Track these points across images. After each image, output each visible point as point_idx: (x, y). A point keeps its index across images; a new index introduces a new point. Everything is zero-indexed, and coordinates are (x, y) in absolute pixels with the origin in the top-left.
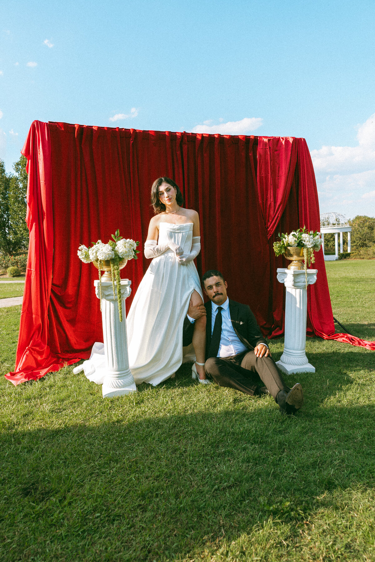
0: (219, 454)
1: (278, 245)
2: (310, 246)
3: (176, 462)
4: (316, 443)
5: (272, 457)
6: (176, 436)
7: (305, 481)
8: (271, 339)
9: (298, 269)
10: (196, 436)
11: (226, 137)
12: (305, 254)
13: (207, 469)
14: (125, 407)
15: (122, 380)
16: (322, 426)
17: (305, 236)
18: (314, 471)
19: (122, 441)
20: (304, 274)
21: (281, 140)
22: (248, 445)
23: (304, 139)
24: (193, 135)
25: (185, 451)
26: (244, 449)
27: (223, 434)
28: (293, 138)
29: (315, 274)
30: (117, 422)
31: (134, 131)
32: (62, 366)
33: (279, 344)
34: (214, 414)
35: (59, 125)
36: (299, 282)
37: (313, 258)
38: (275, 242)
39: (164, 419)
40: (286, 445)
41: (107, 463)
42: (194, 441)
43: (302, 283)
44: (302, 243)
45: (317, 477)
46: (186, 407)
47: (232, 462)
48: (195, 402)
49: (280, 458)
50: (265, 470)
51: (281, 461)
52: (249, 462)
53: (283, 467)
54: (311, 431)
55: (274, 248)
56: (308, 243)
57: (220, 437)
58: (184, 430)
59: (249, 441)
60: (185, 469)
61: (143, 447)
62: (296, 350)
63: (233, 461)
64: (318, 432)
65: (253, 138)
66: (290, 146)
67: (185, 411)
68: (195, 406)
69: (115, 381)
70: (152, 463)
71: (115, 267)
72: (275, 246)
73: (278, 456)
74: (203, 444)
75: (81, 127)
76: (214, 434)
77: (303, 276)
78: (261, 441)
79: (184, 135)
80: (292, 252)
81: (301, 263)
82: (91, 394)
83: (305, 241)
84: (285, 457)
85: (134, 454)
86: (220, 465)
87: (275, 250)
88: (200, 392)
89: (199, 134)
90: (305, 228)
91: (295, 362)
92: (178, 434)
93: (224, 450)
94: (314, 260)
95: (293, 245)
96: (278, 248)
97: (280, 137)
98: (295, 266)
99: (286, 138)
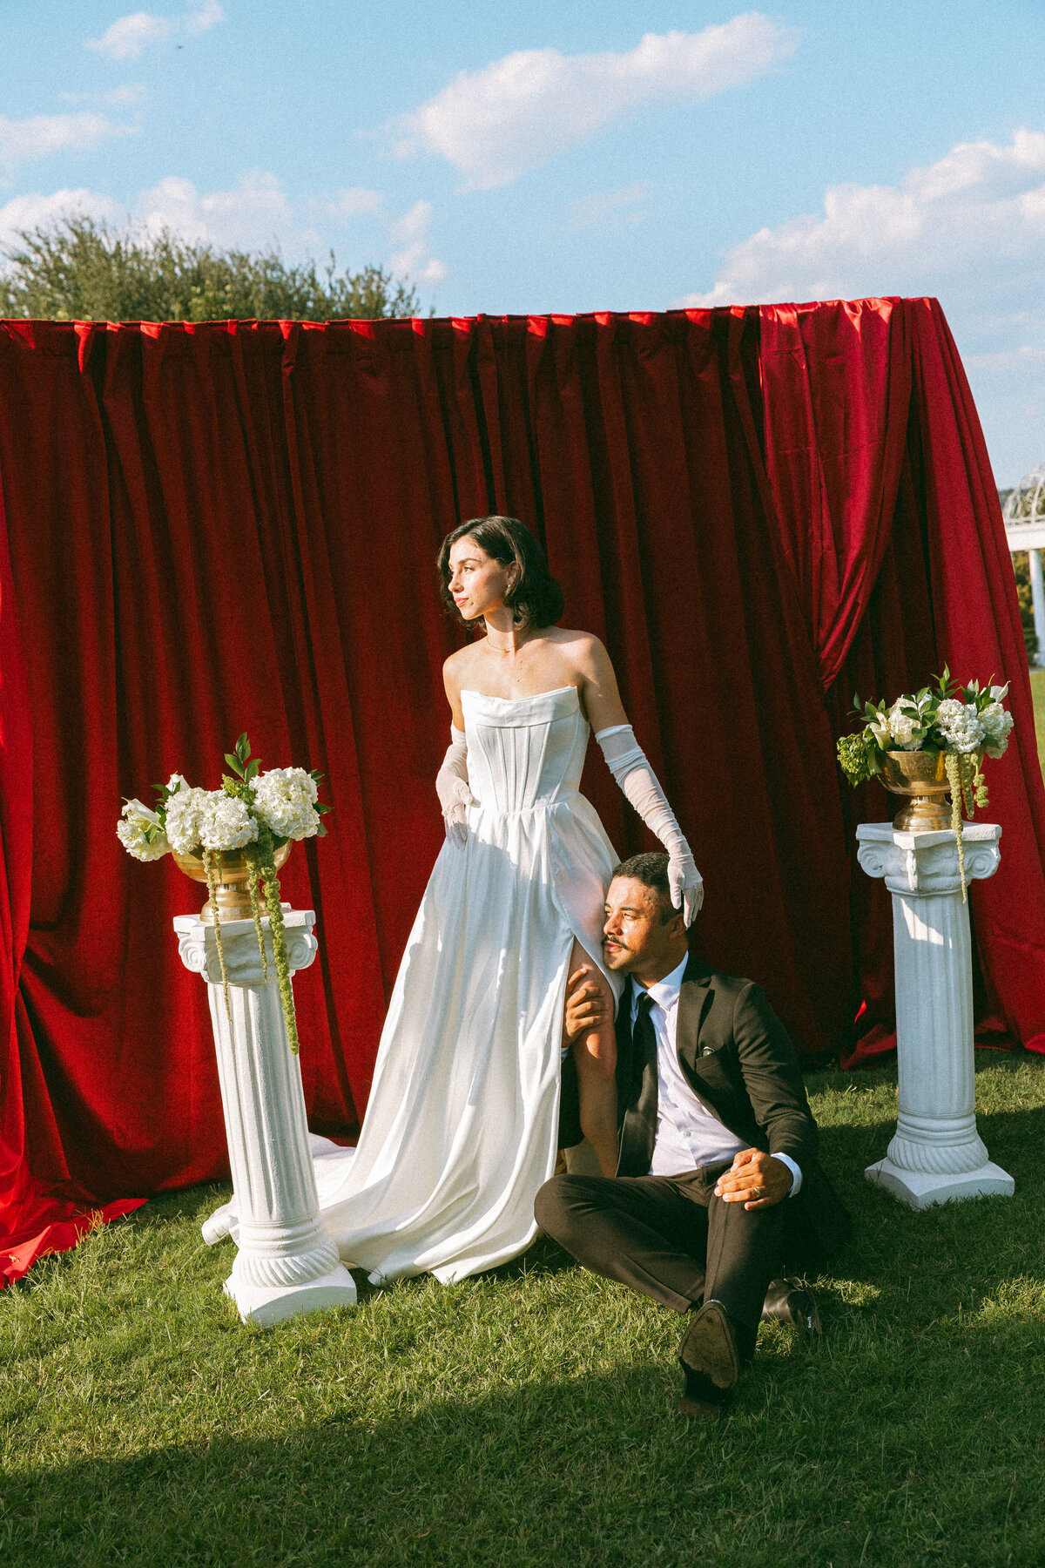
0: (697, 1500)
1: (854, 747)
2: (968, 748)
3: (559, 1534)
4: (1009, 1442)
5: (865, 1498)
6: (549, 1451)
7: (968, 1562)
8: (853, 1068)
9: (933, 828)
10: (615, 1448)
11: (638, 319)
12: (952, 775)
13: (660, 1549)
14: (355, 1366)
15: (296, 1259)
16: (1030, 1386)
17: (949, 709)
18: (998, 1531)
19: (370, 1481)
20: (951, 843)
21: (848, 311)
22: (789, 1465)
23: (934, 302)
24: (514, 322)
25: (586, 1499)
26: (776, 1479)
27: (703, 1436)
28: (891, 300)
29: (992, 841)
30: (338, 1418)
31: (295, 327)
32: (85, 1226)
33: (884, 1088)
34: (667, 1371)
36: (937, 875)
37: (982, 790)
38: (842, 740)
39: (496, 1400)
40: (911, 1456)
41: (337, 1554)
42: (608, 1465)
43: (950, 879)
44: (939, 735)
45: (1008, 1546)
46: (567, 1353)
47: (739, 1520)
48: (598, 1331)
49: (893, 1499)
50: (845, 1538)
51: (894, 1507)
52: (793, 1517)
53: (904, 1523)
54: (994, 1405)
55: (839, 758)
56: (960, 734)
57: (694, 1446)
58: (569, 1430)
59: (791, 1451)
60: (593, 1552)
61: (446, 1496)
62: (941, 1118)
63: (743, 1518)
64: (1015, 1408)
65: (740, 316)
66: (884, 333)
67: (567, 1365)
68: (597, 1346)
69: (280, 1261)
70: (482, 1543)
72: (843, 753)
73: (886, 1492)
74: (640, 1473)
75: (98, 331)
76: (675, 1438)
77: (949, 853)
78: (831, 1449)
79: (482, 325)
80: (905, 768)
81: (943, 805)
82: (222, 1328)
83: (948, 729)
84: (908, 1493)
85: (421, 1520)
86: (703, 1533)
87: (844, 765)
88: (611, 1298)
89: (532, 318)
90: (946, 674)
91: (940, 1161)
92: (554, 1447)
93: (710, 1486)
94: (987, 797)
95: (908, 744)
96: (855, 756)
97: (840, 303)
98: (924, 819)
99: (864, 302)
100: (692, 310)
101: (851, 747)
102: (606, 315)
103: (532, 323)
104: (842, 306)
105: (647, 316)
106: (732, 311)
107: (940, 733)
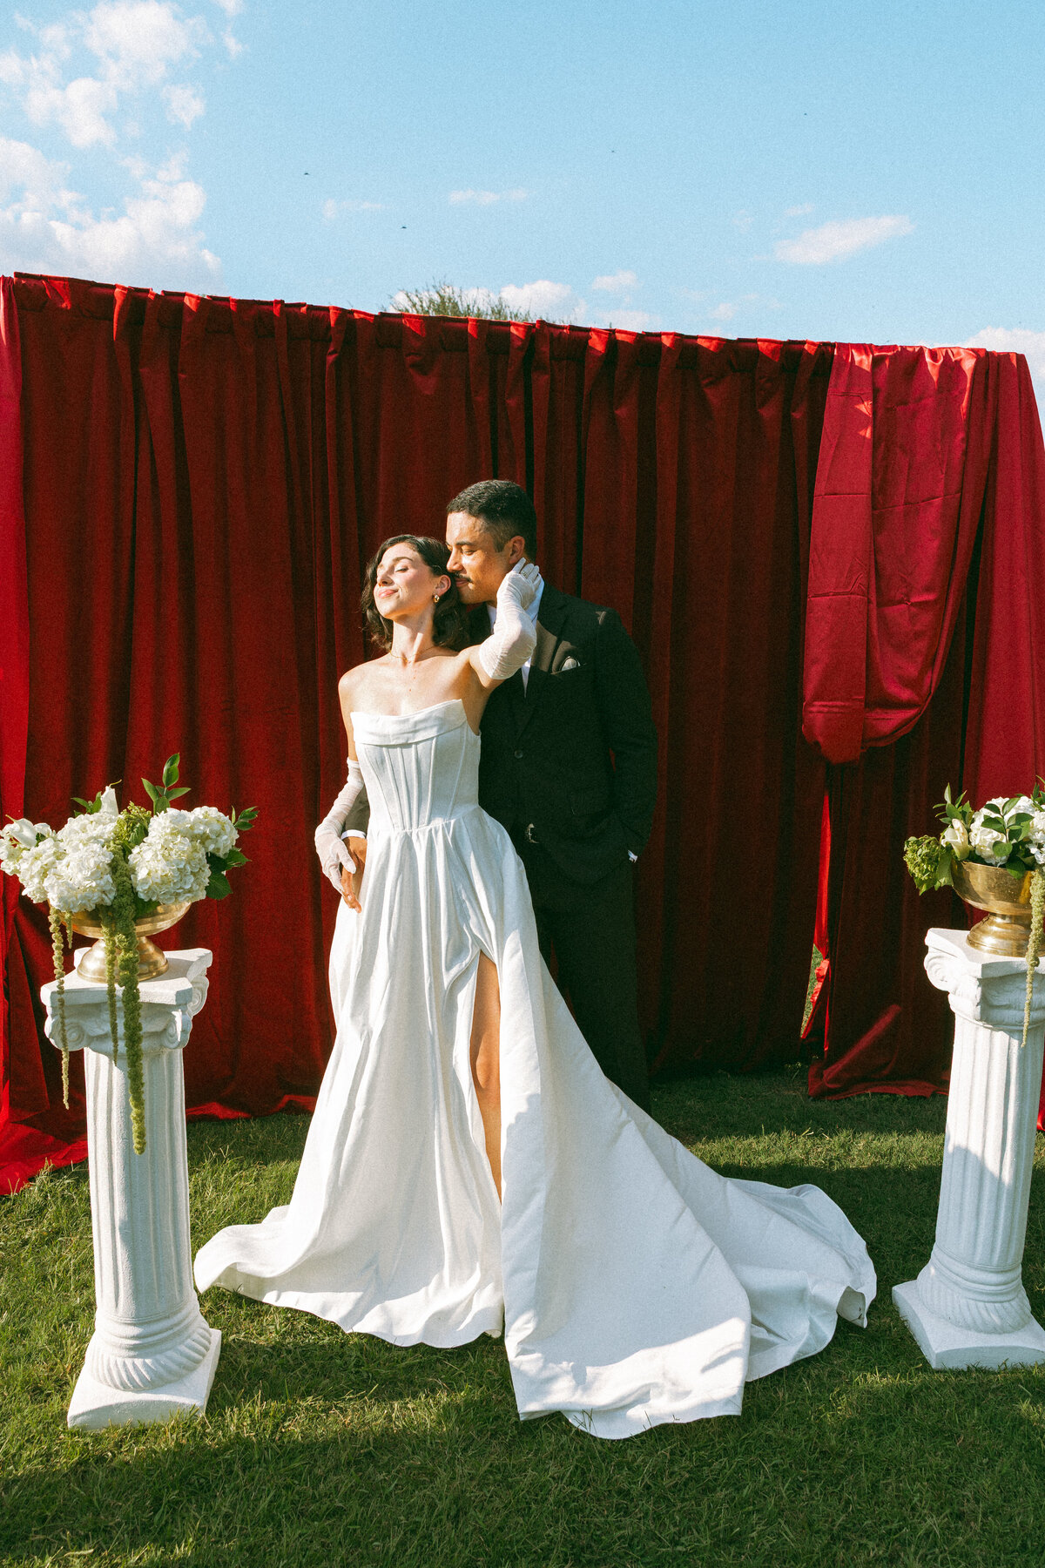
1: (923, 849)
9: (1008, 954)
11: (705, 344)
12: (1036, 900)
15: (148, 1361)
20: (1023, 975)
21: (928, 359)
23: (1021, 359)
24: (575, 333)
28: (976, 352)
31: (344, 315)
35: (53, 289)
36: (1005, 1007)
38: (912, 839)
44: (1028, 853)
55: (906, 859)
65: (814, 353)
66: (965, 384)
69: (122, 1361)
71: (116, 939)
72: (911, 854)
75: (137, 297)
77: (1016, 986)
79: (542, 333)
81: (1022, 929)
83: (1039, 846)
87: (910, 867)
89: (597, 332)
95: (990, 857)
96: (923, 861)
97: (921, 348)
98: (1001, 940)
99: (947, 352)
100: (764, 341)
101: (920, 850)
102: (671, 336)
103: (594, 336)
104: (923, 354)
105: (714, 342)
106: (806, 347)
107: (1028, 850)
